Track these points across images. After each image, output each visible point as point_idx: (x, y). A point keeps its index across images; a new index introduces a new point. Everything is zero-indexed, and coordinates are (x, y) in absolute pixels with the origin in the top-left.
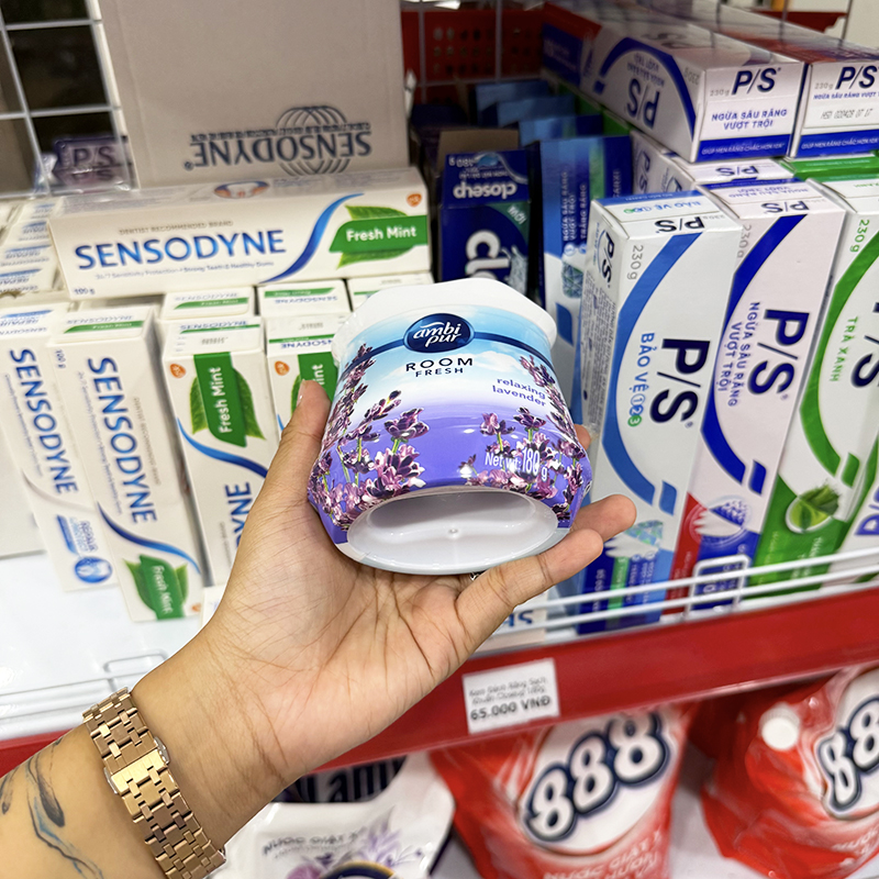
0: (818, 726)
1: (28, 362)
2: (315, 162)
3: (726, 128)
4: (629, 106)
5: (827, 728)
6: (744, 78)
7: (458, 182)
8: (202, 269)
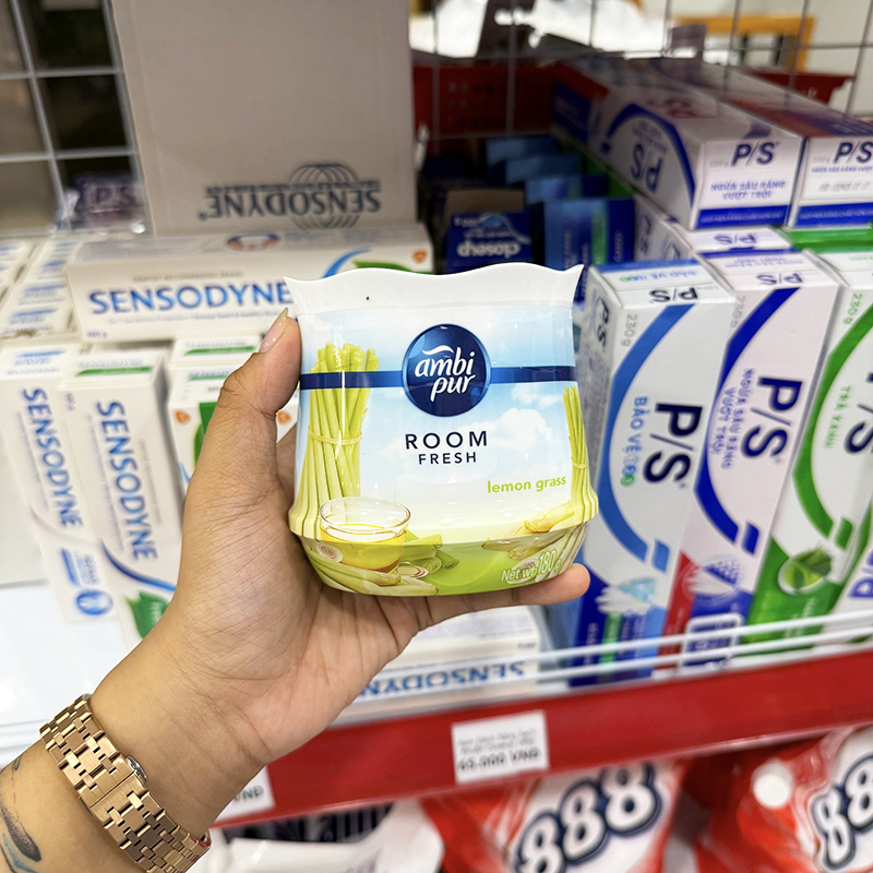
0: (812, 782)
1: (39, 401)
2: (326, 216)
3: (725, 196)
4: (633, 170)
5: (821, 785)
6: (744, 151)
7: (462, 240)
8: (213, 317)
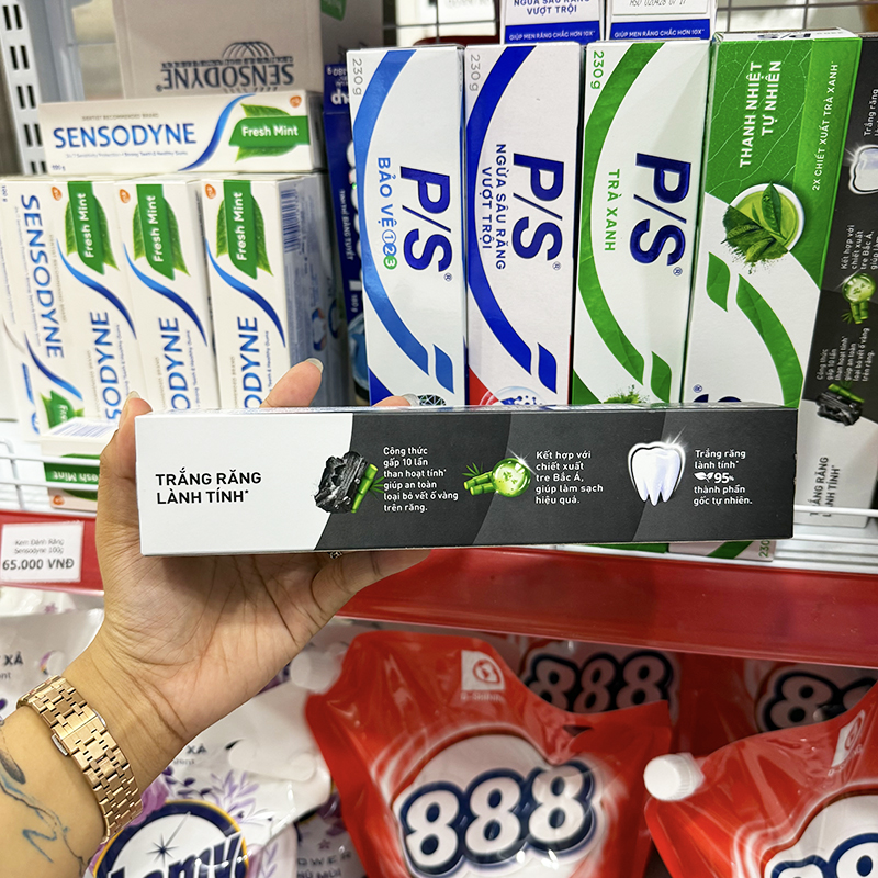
2: (251, 88)
3: (530, 13)
7: (336, 92)
8: (136, 155)
